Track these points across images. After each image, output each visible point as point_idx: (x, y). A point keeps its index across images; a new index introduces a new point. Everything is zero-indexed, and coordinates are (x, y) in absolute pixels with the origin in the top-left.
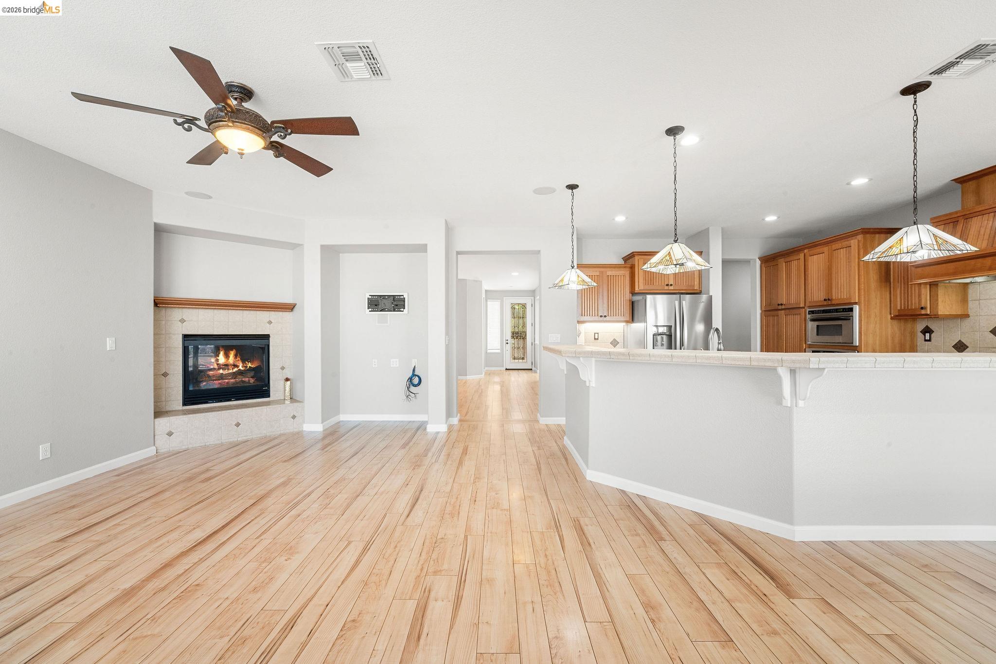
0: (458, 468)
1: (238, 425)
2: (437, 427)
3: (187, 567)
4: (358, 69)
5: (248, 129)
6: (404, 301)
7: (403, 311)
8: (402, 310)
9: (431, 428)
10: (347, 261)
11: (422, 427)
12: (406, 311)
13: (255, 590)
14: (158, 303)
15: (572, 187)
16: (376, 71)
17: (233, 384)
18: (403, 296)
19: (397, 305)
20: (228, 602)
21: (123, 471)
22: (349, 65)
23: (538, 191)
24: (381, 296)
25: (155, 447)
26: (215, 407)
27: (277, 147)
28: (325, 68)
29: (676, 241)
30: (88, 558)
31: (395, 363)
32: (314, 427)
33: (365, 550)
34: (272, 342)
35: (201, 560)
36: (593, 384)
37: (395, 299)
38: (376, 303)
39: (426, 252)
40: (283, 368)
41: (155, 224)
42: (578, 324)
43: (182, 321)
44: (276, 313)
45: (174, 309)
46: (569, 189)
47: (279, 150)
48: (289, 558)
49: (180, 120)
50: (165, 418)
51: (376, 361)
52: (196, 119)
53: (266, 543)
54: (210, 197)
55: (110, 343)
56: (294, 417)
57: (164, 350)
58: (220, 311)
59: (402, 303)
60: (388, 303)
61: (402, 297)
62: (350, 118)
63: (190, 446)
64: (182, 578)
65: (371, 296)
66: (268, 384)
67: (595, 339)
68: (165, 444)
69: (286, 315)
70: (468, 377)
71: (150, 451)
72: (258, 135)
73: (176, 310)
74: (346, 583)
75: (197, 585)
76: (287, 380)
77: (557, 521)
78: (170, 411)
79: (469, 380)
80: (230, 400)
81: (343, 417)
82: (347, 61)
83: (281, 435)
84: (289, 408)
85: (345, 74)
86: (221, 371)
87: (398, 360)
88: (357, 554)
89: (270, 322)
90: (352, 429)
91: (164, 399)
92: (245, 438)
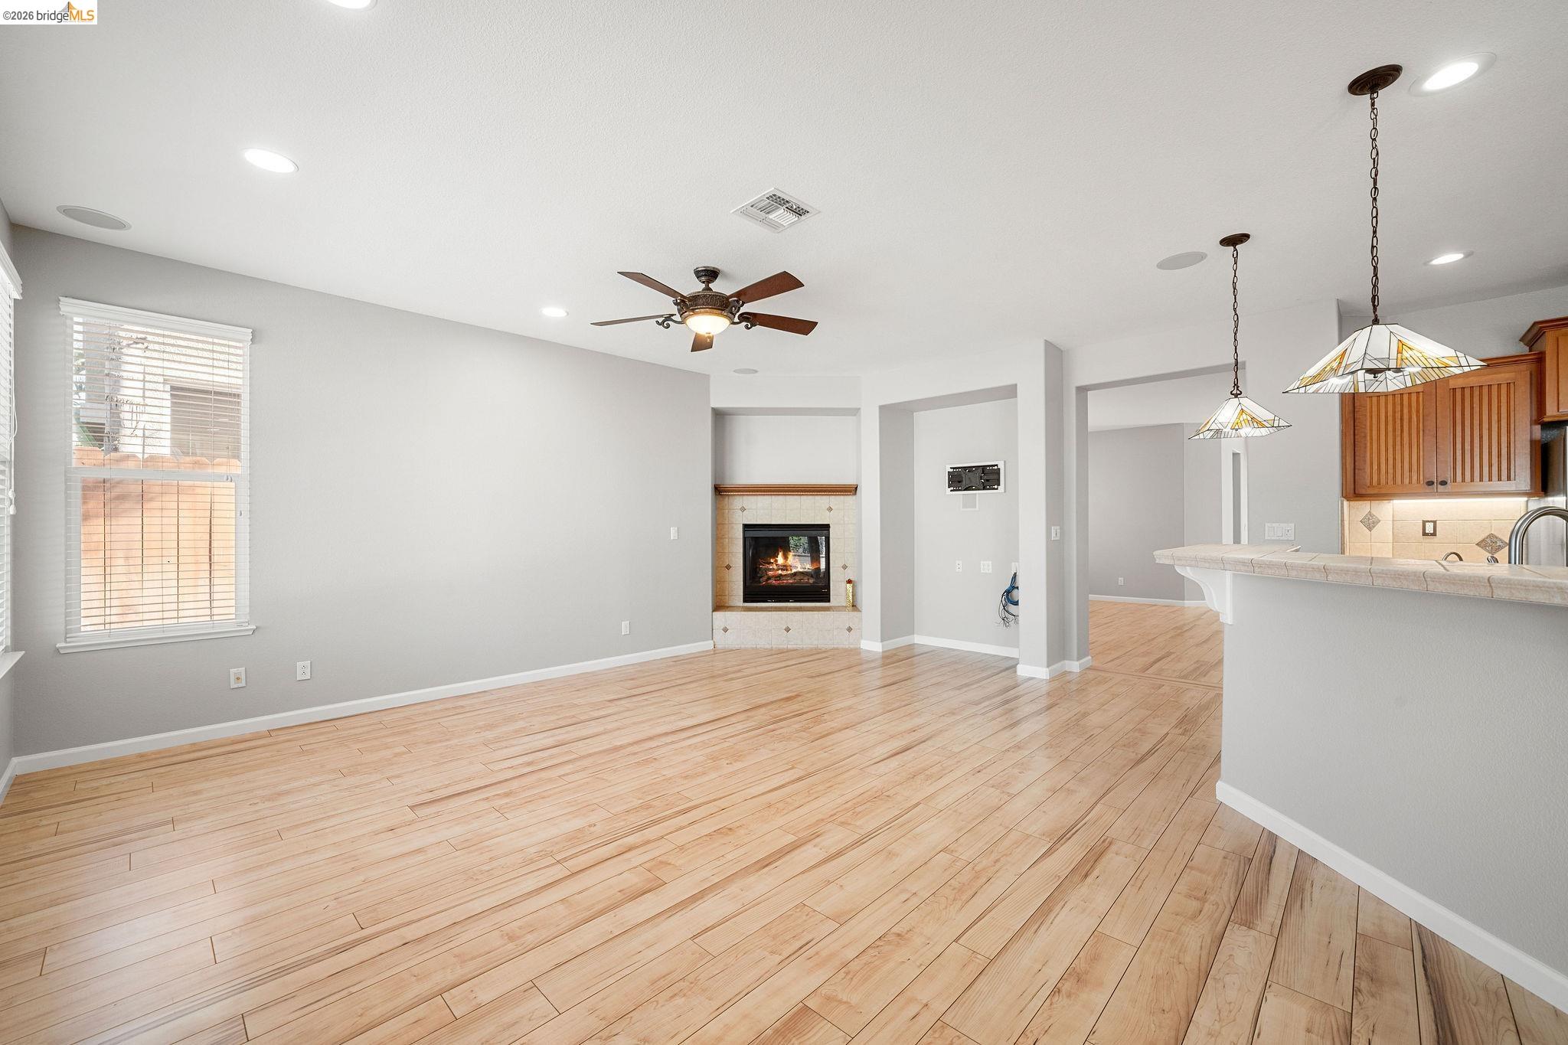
0: (1005, 728)
1: (788, 630)
2: (1034, 670)
3: (659, 744)
4: (780, 215)
5: (707, 312)
6: (999, 474)
7: (997, 489)
8: (996, 487)
9: (1023, 671)
10: (923, 420)
11: (1011, 666)
12: (1001, 488)
13: (686, 777)
14: (719, 491)
15: (1234, 241)
16: (799, 212)
17: (792, 583)
18: (997, 465)
19: (988, 480)
20: (664, 778)
21: (682, 658)
22: (771, 216)
23: (1171, 264)
24: (965, 468)
25: (712, 642)
26: (772, 607)
27: (748, 318)
28: (753, 230)
29: (1376, 321)
30: (616, 717)
31: (987, 567)
32: (872, 646)
33: (800, 779)
34: (833, 533)
35: (673, 743)
36: (1227, 618)
37: (986, 472)
38: (960, 479)
39: (1016, 397)
40: (845, 567)
41: (714, 409)
42: (1346, 503)
43: (743, 509)
44: (838, 497)
45: (736, 497)
46: (1228, 245)
47: (752, 319)
48: (731, 763)
49: (660, 320)
50: (723, 613)
51: (960, 562)
52: (673, 315)
53: (726, 745)
54: (756, 372)
55: (673, 534)
56: (850, 629)
57: (727, 540)
58: (777, 497)
59: (995, 477)
60: (975, 479)
61: (996, 467)
62: (785, 273)
63: (743, 646)
64: (651, 751)
65: (954, 468)
66: (828, 587)
67: (1425, 534)
68: (723, 641)
69: (849, 500)
70: (1187, 603)
71: (708, 645)
72: (718, 315)
73: (738, 498)
74: (754, 799)
75: (655, 759)
76: (849, 582)
77: (1075, 829)
78: (728, 607)
79: (1188, 607)
80: (789, 602)
81: (918, 639)
82: (768, 213)
83: (834, 649)
84: (846, 618)
85: (775, 226)
86: (780, 572)
87: (990, 562)
88: (787, 780)
89: (830, 509)
90: (922, 654)
91: (727, 593)
92: (795, 646)
